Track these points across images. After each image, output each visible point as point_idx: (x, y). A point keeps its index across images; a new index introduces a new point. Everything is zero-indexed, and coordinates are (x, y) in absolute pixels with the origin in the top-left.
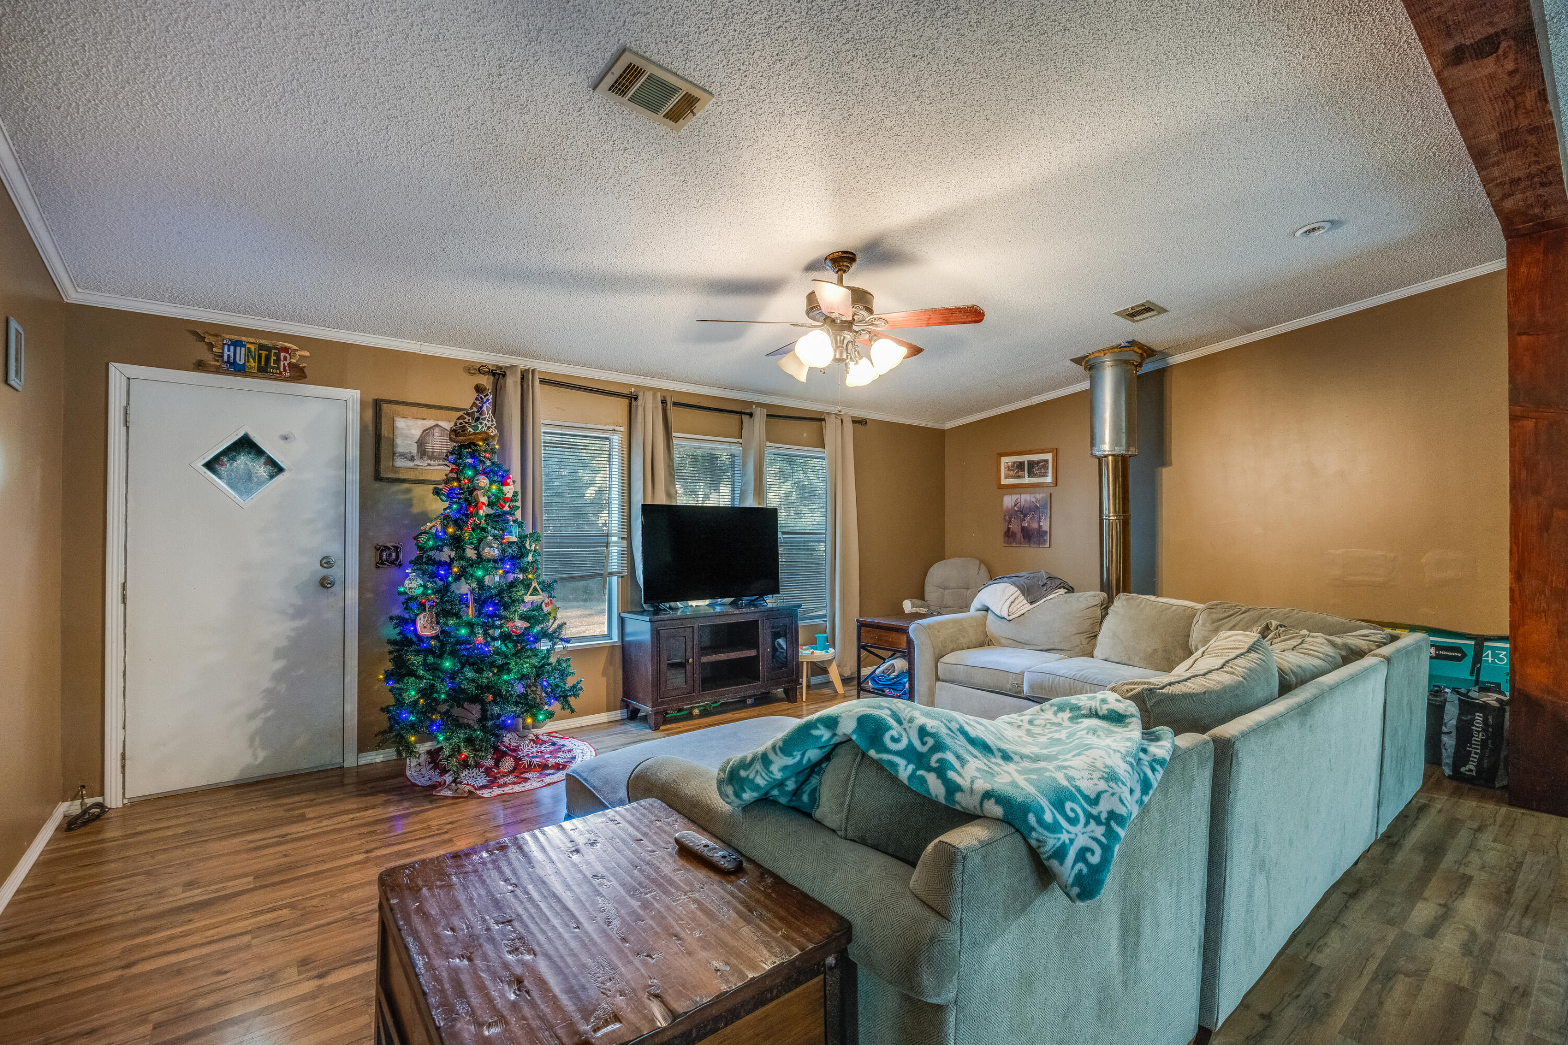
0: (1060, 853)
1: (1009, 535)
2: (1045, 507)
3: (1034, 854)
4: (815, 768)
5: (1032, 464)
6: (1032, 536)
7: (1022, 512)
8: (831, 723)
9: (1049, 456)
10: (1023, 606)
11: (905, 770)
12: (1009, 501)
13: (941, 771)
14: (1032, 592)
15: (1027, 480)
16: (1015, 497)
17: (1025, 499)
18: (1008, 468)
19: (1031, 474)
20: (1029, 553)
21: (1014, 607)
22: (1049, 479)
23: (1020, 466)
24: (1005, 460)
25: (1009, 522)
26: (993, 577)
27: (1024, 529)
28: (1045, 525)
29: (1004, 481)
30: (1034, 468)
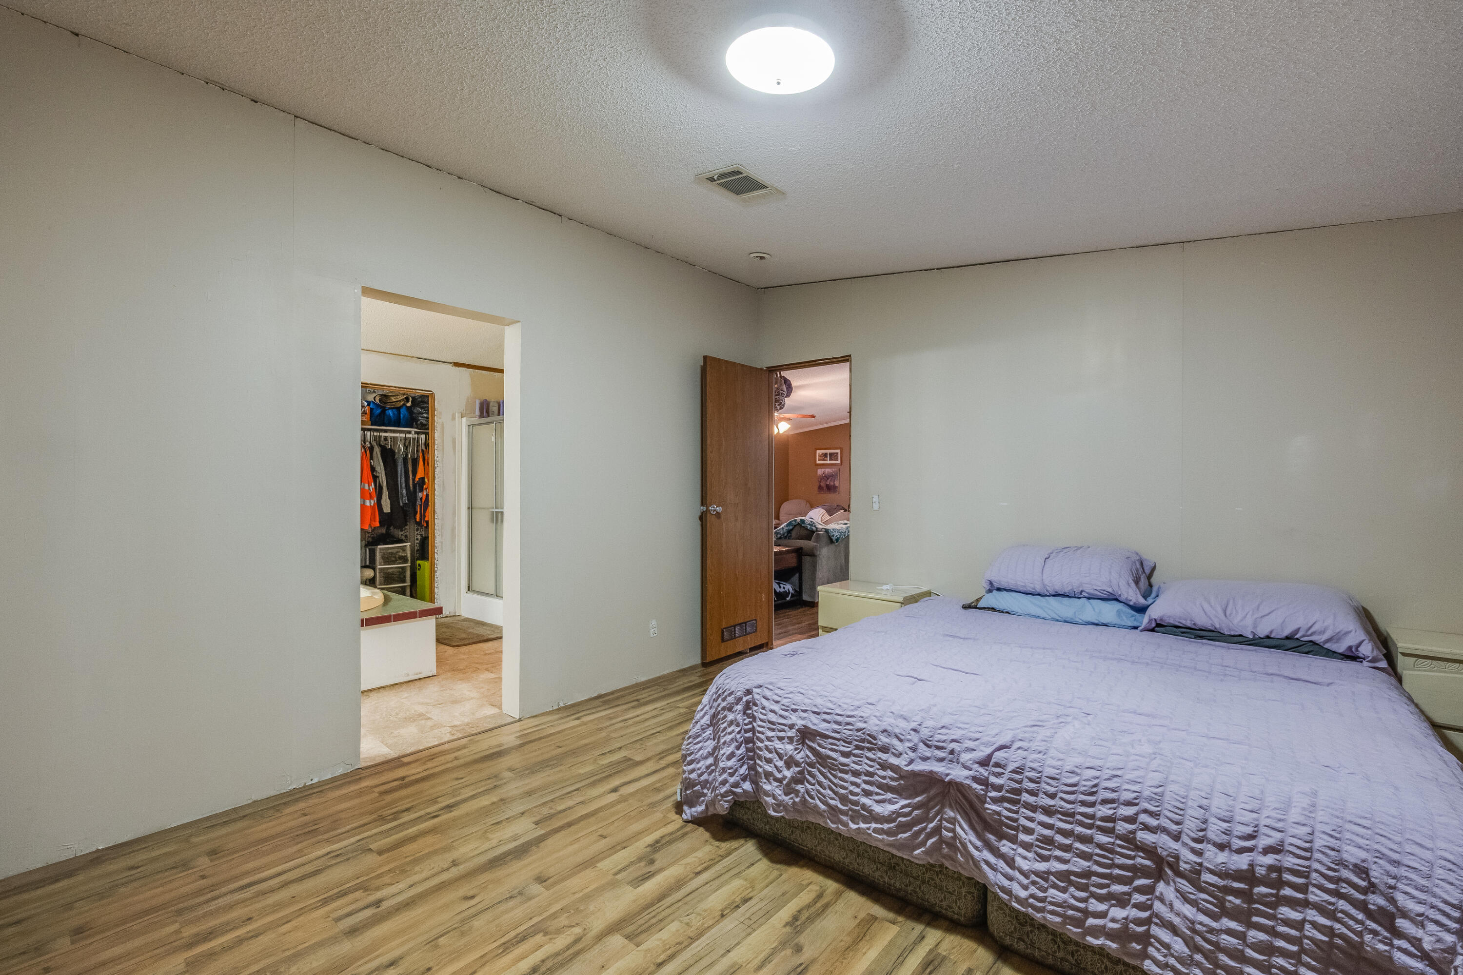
0: (833, 536)
1: (820, 488)
2: (836, 475)
3: (829, 537)
4: (792, 530)
5: (831, 454)
6: (831, 489)
7: (827, 477)
8: (795, 520)
9: (838, 451)
10: (827, 517)
11: (809, 527)
12: (820, 471)
13: (815, 526)
14: (830, 512)
15: (828, 462)
16: (823, 470)
17: (828, 471)
18: (820, 456)
19: (830, 459)
20: (829, 496)
21: (823, 518)
22: (838, 462)
23: (826, 455)
24: (818, 452)
25: (820, 482)
26: (812, 507)
27: (827, 485)
28: (837, 483)
29: (818, 462)
30: (833, 456)
